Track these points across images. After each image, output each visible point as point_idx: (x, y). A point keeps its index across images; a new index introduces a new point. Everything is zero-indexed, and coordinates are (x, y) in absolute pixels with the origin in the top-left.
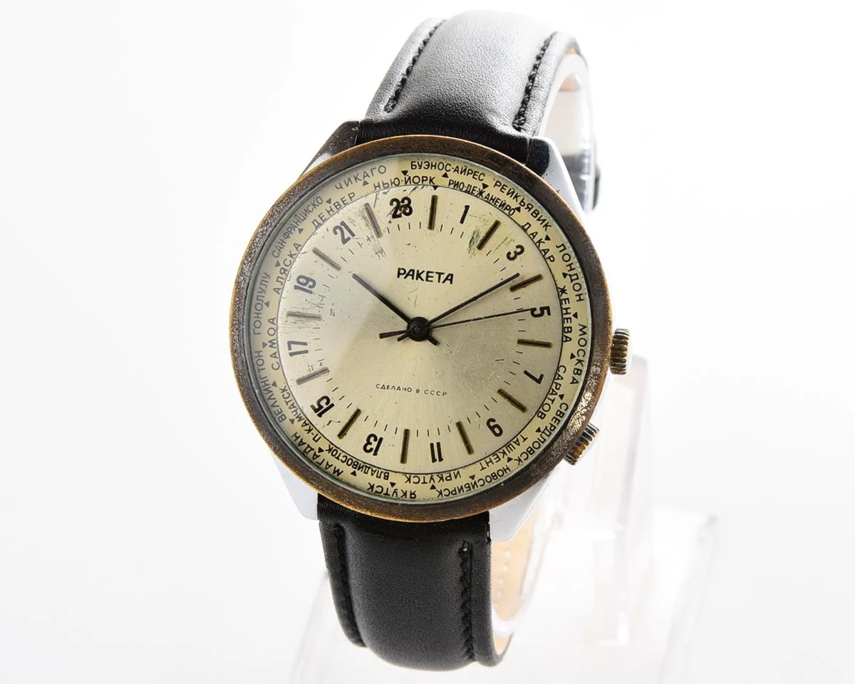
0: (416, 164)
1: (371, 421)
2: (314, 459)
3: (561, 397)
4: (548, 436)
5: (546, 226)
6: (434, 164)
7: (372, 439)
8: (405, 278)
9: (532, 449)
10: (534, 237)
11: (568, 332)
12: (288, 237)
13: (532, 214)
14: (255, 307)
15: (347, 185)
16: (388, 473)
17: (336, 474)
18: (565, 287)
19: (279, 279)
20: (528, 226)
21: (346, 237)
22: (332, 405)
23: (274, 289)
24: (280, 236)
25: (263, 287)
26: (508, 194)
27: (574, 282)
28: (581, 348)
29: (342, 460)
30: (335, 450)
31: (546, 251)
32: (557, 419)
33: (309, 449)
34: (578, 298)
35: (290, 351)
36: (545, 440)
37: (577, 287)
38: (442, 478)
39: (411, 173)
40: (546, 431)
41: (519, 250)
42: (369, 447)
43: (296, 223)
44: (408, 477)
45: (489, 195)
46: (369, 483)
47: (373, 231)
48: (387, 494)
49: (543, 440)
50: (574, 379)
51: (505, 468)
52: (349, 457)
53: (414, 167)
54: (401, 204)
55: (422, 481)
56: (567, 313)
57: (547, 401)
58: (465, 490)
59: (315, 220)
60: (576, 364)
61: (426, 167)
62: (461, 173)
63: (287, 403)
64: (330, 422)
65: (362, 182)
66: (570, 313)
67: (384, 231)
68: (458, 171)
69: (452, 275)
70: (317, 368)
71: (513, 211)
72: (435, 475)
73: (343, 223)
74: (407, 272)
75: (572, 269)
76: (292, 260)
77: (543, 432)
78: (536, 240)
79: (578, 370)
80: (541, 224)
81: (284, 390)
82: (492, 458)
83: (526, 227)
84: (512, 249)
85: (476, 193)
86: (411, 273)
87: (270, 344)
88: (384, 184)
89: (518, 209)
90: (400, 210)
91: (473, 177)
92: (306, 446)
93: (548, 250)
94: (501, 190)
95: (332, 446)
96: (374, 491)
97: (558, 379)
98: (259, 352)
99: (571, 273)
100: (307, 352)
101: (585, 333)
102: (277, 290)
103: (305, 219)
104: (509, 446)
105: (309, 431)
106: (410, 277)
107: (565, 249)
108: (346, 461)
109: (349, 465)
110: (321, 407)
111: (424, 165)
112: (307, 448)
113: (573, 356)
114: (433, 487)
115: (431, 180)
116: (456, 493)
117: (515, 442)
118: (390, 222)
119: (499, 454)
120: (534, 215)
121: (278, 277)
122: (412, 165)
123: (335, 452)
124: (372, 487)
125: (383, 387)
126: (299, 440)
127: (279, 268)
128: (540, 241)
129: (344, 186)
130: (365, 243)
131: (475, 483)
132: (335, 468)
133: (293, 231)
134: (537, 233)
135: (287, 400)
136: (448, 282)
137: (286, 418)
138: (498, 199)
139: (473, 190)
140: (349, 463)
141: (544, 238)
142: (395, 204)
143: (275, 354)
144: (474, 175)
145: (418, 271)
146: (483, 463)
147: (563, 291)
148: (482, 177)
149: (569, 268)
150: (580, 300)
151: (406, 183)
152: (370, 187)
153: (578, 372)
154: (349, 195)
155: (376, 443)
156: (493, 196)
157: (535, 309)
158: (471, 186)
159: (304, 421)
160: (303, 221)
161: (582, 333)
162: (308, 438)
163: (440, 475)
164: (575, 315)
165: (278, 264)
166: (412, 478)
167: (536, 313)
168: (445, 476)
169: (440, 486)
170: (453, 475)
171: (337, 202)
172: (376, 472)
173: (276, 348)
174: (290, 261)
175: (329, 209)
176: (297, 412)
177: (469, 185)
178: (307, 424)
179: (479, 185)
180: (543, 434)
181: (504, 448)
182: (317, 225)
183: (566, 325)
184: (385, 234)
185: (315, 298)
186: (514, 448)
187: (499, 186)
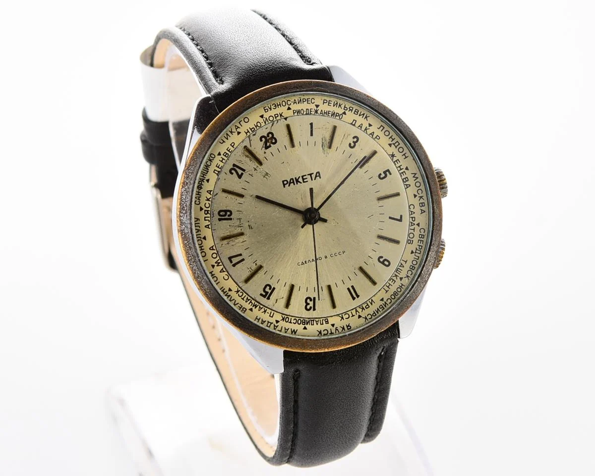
0: (267, 108)
2: (275, 329)
3: (418, 225)
4: (420, 253)
5: (366, 117)
6: (279, 104)
7: (308, 300)
8: (289, 186)
9: (413, 267)
10: (361, 127)
11: (406, 181)
12: (202, 188)
13: (354, 113)
14: (198, 243)
15: (227, 139)
16: (327, 319)
17: (294, 333)
18: (393, 152)
19: (206, 219)
20: (355, 121)
21: (240, 174)
22: (274, 288)
23: (206, 226)
25: (198, 228)
26: (334, 106)
27: (398, 147)
28: (418, 188)
29: (294, 323)
30: (287, 317)
32: (421, 241)
33: (269, 324)
34: (404, 157)
35: (232, 264)
36: (419, 257)
37: (401, 150)
38: (363, 309)
39: (266, 115)
40: (417, 251)
41: (355, 140)
42: (308, 307)
43: (203, 177)
44: (341, 316)
45: (322, 111)
46: (318, 331)
47: (256, 163)
48: (332, 333)
49: (417, 258)
50: (422, 210)
51: (401, 285)
53: (266, 111)
54: (268, 138)
55: (351, 315)
56: (401, 169)
57: (411, 231)
58: (381, 310)
59: (215, 170)
60: (419, 200)
61: (275, 107)
62: (299, 103)
63: (243, 299)
64: (277, 300)
65: (236, 133)
66: (403, 169)
67: (263, 160)
68: (296, 103)
69: (318, 172)
70: (254, 267)
72: (358, 308)
73: (234, 165)
74: (289, 181)
75: (393, 140)
76: (210, 202)
78: (363, 128)
79: (422, 203)
80: (363, 117)
81: (238, 291)
82: (390, 282)
83: (354, 123)
84: (351, 140)
85: (313, 113)
86: (292, 181)
87: (217, 264)
88: (251, 129)
89: (344, 113)
90: (269, 142)
91: (308, 103)
92: (266, 322)
93: (374, 133)
94: (328, 105)
95: (283, 316)
96: (322, 334)
97: (412, 214)
98: (211, 272)
99: (394, 142)
100: (243, 260)
101: (417, 178)
103: (208, 171)
104: (397, 270)
105: (265, 311)
106: (292, 184)
107: (384, 128)
108: (297, 322)
109: (300, 324)
110: (267, 293)
111: (272, 107)
113: (415, 196)
114: (360, 317)
115: (281, 115)
116: (376, 315)
117: (400, 266)
118: (265, 153)
119: (393, 278)
120: (356, 113)
121: (205, 217)
123: (287, 319)
124: (320, 332)
125: (303, 264)
126: (261, 320)
127: (203, 211)
128: (366, 129)
129: (225, 140)
130: (254, 173)
131: (385, 303)
132: (291, 329)
133: (203, 183)
134: (362, 124)
135: (242, 297)
136: (318, 177)
137: (246, 309)
138: (329, 111)
139: (311, 111)
141: (368, 126)
142: (263, 139)
143: (222, 269)
144: (308, 101)
145: (296, 178)
146: (385, 287)
147: (393, 156)
148: (313, 101)
149: (391, 139)
150: (406, 157)
151: (265, 123)
152: (243, 136)
153: (422, 205)
154: (231, 145)
155: (312, 302)
156: (325, 111)
157: (380, 174)
158: (308, 109)
159: (258, 307)
160: (207, 173)
161: (415, 178)
162: (266, 317)
163: (361, 307)
164: (407, 169)
165: (201, 209)
166: (343, 316)
167: (382, 176)
168: (364, 306)
169: (364, 314)
170: (369, 304)
171: (225, 153)
172: (319, 322)
173: (221, 265)
174: (209, 204)
175: (221, 159)
176: (252, 303)
177: (307, 109)
178: (262, 308)
179: (313, 107)
180: (416, 254)
181: (395, 273)
182: (217, 172)
183: (403, 177)
184: (264, 162)
185: (235, 222)
186: (401, 270)
187: (326, 103)
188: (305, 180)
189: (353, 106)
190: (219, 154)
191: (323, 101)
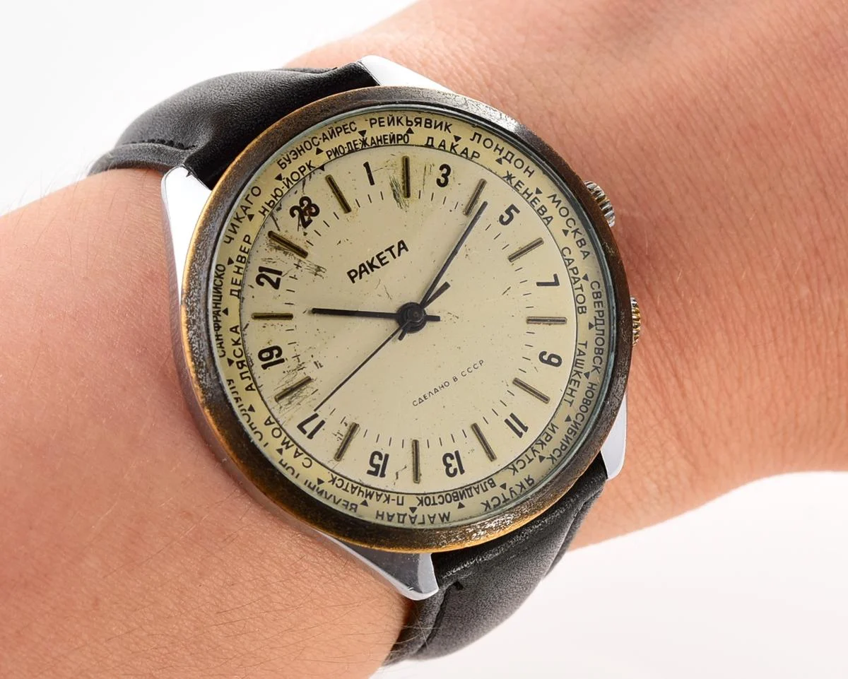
0: (283, 161)
1: (435, 443)
2: (413, 523)
3: (586, 278)
4: (604, 324)
6: (300, 149)
7: (448, 459)
8: (361, 277)
9: (599, 349)
10: (444, 146)
11: (544, 212)
12: (219, 327)
13: (426, 126)
14: (244, 420)
15: (235, 232)
16: (491, 479)
17: (445, 520)
18: (508, 172)
19: (244, 376)
20: (430, 140)
21: (275, 281)
22: (387, 456)
23: (247, 389)
25: (236, 395)
26: (389, 125)
27: (513, 161)
28: (567, 218)
29: (440, 503)
30: (426, 497)
31: (465, 151)
32: (598, 302)
33: (401, 517)
34: (528, 174)
35: (307, 434)
36: (603, 330)
37: (519, 164)
38: (543, 444)
39: (286, 174)
40: (598, 322)
41: (445, 171)
42: (451, 471)
43: (216, 307)
44: (512, 467)
45: (372, 138)
46: (482, 503)
47: (295, 255)
48: (506, 500)
49: (601, 332)
50: (583, 252)
51: (590, 386)
52: (444, 494)
53: (283, 166)
54: (303, 208)
55: (527, 461)
56: (529, 195)
57: (578, 292)
58: (571, 436)
59: (232, 290)
60: (575, 237)
61: (295, 156)
62: (332, 138)
63: (346, 490)
64: (397, 474)
65: (247, 218)
66: (532, 194)
67: (307, 247)
68: (327, 138)
69: (402, 242)
70: (345, 431)
71: (406, 137)
72: (533, 446)
73: (261, 269)
74: (358, 270)
75: (501, 151)
76: (241, 347)
77: (596, 324)
78: (448, 147)
79: (580, 241)
80: (441, 129)
81: (333, 480)
82: (571, 386)
83: (430, 143)
84: (438, 174)
85: (359, 146)
86: (363, 269)
87: (285, 446)
88: (268, 204)
89: (410, 131)
90: (306, 215)
91: (346, 133)
92: (396, 516)
93: (466, 149)
94: (380, 126)
95: (420, 497)
96: (492, 507)
97: (570, 264)
98: (281, 462)
99: (504, 154)
100: (323, 423)
101: (559, 202)
102: (249, 388)
103: (221, 297)
104: (577, 363)
105: (388, 499)
106: (364, 274)
107: (480, 136)
108: (444, 500)
109: (450, 502)
110: (377, 466)
111: (291, 157)
112: (399, 517)
113: (566, 232)
114: (542, 458)
115: (309, 166)
116: (566, 447)
117: (579, 355)
118: (305, 234)
119: (574, 378)
120: (428, 125)
121: (241, 374)
122: (281, 165)
123: (427, 500)
124: (487, 505)
125: (421, 401)
126: (386, 516)
127: (235, 364)
128: (453, 147)
129: (232, 235)
130: (298, 273)
131: (575, 422)
132: (439, 515)
133: (219, 318)
134: (444, 141)
135: (344, 487)
136: (403, 251)
137: (356, 506)
138: (384, 136)
139: (355, 145)
140: (449, 500)
141: (454, 141)
142: (296, 212)
143: (297, 452)
144: (345, 129)
145: (367, 262)
146: (567, 397)
147: (509, 177)
148: (353, 127)
149: (498, 151)
150: (531, 173)
151: (288, 187)
152: (259, 219)
153: (581, 243)
154: (244, 240)
155: (455, 460)
156: (377, 137)
157: (502, 217)
158: (350, 143)
159: (375, 494)
160: (220, 300)
161: (557, 203)
162: (392, 508)
163: (539, 441)
164: (538, 192)
165: (230, 362)
166: (516, 466)
167: (505, 220)
168: (543, 439)
169: (546, 451)
170: (550, 433)
171: (239, 256)
172: (480, 487)
173: (293, 445)
174: (240, 349)
175: (236, 269)
176: (362, 491)
177: (348, 144)
178: (381, 496)
179: (356, 136)
180: (598, 326)
181: (575, 368)
182: (236, 293)
183: (537, 207)
184: (309, 250)
185: (291, 363)
186: (583, 361)
187: (375, 123)
188: (384, 262)
189: (419, 116)
190: (230, 262)
191: (369, 122)
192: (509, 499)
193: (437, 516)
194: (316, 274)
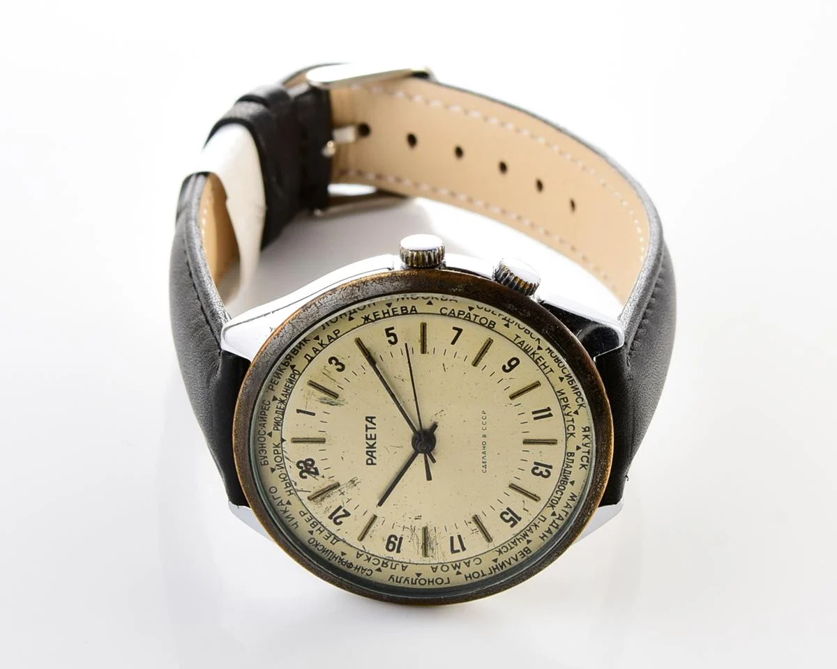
0: (262, 461)
1: (520, 474)
2: (563, 519)
3: (471, 309)
5: (305, 340)
6: (261, 446)
7: (536, 471)
8: (375, 458)
9: (527, 329)
10: (317, 350)
11: (406, 309)
12: (351, 564)
13: (296, 354)
14: (423, 585)
15: (293, 518)
16: (568, 453)
17: (575, 498)
18: (362, 318)
19: (393, 567)
20: (307, 357)
21: (344, 513)
22: (508, 509)
23: (403, 570)
24: (352, 571)
25: (403, 580)
26: (280, 378)
27: (357, 310)
28: (420, 297)
29: (561, 495)
30: (552, 501)
31: (330, 338)
33: (554, 524)
35: (461, 550)
38: (566, 406)
39: (273, 464)
41: (334, 361)
42: (545, 474)
43: (336, 558)
44: (569, 435)
45: (283, 395)
46: (580, 468)
47: (334, 491)
48: (588, 452)
50: (452, 299)
51: (547, 351)
52: (557, 489)
53: (266, 462)
54: (304, 469)
55: (571, 423)
56: (388, 312)
57: (477, 320)
58: (575, 384)
59: (331, 542)
60: (437, 299)
61: (264, 452)
62: (266, 421)
63: (512, 548)
64: (524, 509)
65: (287, 505)
66: (388, 310)
67: (332, 481)
68: (264, 424)
69: (367, 418)
70: (474, 526)
71: (295, 372)
72: (564, 412)
73: (330, 517)
74: (369, 457)
76: (373, 557)
77: (509, 321)
78: (320, 348)
80: (304, 345)
81: (500, 552)
82: (540, 363)
83: (309, 358)
84: (333, 367)
85: (283, 406)
86: (370, 453)
87: (457, 568)
88: (287, 487)
89: (293, 367)
90: (310, 469)
91: (268, 410)
92: (551, 527)
93: (328, 336)
94: (277, 384)
95: (548, 505)
96: (587, 464)
97: (454, 314)
98: (466, 578)
99: (348, 313)
100: (459, 537)
102: (404, 568)
103: (331, 551)
104: (526, 350)
105: (536, 526)
106: (374, 454)
108: (561, 491)
109: (565, 488)
110: (511, 519)
111: (263, 454)
112: (554, 526)
113: (430, 303)
114: (576, 413)
115: (277, 446)
116: (580, 392)
117: (522, 345)
118: (323, 477)
119: (536, 358)
120: (296, 352)
121: (391, 568)
122: (265, 464)
124: (584, 466)
125: (485, 467)
126: (546, 534)
127: (382, 568)
128: (321, 345)
129: (294, 521)
130: (346, 496)
131: (567, 376)
132: (569, 500)
133: (345, 560)
134: (313, 348)
135: (509, 548)
136: (374, 421)
137: (527, 547)
138: (285, 386)
139: (280, 408)
140: (563, 488)
141: (318, 341)
142: (304, 474)
143: (466, 563)
144: (265, 409)
145: (367, 448)
146: (546, 371)
147: (367, 319)
148: (267, 402)
149: (343, 316)
150: (374, 304)
151: (283, 468)
152: (293, 499)
154: (302, 516)
155: (540, 467)
156: (283, 391)
157: (390, 341)
158: (277, 411)
159: (527, 532)
160: (333, 553)
161: (406, 298)
162: (544, 527)
163: (563, 408)
164: (389, 305)
165: (379, 570)
166: (570, 432)
167: (393, 340)
168: (563, 404)
169: (574, 406)
170: (562, 396)
171: (311, 525)
172: (568, 463)
173: (460, 564)
175: (319, 532)
176: (520, 538)
177: (276, 413)
178: (530, 528)
179: (274, 404)
181: (529, 354)
183: (400, 312)
184: (336, 480)
185: (406, 534)
186: (528, 345)
187: (273, 387)
188: (373, 437)
189: (286, 354)
190: (311, 532)
191: (270, 391)
192: (589, 451)
193: (569, 502)
194: (355, 485)
